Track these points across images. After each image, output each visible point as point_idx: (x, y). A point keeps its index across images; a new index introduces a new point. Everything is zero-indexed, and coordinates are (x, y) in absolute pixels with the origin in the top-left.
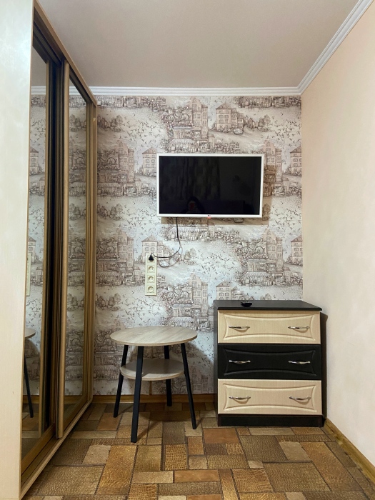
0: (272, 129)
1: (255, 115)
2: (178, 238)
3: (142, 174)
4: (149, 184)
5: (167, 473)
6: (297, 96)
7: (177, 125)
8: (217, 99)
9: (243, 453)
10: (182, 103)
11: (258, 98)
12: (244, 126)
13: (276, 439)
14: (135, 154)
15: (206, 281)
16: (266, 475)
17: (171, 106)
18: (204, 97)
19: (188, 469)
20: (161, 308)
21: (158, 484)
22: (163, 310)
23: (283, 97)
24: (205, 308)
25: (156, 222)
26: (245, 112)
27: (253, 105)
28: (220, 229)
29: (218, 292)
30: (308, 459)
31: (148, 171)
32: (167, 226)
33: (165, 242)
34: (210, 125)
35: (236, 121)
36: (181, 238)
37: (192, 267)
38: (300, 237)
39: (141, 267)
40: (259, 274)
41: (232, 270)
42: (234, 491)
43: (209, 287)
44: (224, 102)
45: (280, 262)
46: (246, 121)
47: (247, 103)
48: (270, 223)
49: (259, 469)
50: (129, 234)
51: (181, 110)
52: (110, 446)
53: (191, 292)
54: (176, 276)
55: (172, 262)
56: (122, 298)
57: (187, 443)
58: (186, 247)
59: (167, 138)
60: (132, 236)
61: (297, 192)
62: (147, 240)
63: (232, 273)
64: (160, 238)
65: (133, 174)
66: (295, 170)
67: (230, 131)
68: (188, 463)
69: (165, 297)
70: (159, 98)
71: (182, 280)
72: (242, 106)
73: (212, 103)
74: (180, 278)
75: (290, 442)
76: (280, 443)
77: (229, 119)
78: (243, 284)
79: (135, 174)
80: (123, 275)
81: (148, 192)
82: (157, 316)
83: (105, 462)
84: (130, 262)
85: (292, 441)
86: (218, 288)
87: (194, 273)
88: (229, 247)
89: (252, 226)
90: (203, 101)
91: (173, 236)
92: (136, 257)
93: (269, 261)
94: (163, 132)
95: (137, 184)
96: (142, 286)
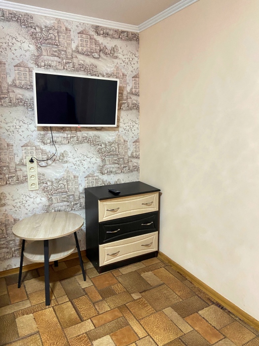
0: (120, 57)
1: (108, 43)
2: (53, 142)
3: (15, 86)
4: (23, 95)
5: (86, 322)
6: (137, 33)
7: (44, 43)
8: (78, 24)
9: (125, 290)
10: (49, 23)
11: (110, 30)
12: (100, 51)
13: (138, 273)
14: (7, 66)
15: (77, 175)
16: (146, 302)
17: (38, 24)
18: (67, 20)
19: (99, 314)
20: (43, 199)
21: (86, 333)
22: (44, 200)
23: (127, 32)
24: (77, 194)
25: (32, 130)
26: (100, 39)
27: (106, 35)
28: (86, 135)
29: (86, 181)
30: (162, 282)
31: (20, 83)
32: (42, 133)
33: (42, 147)
34: (74, 46)
35: (94, 46)
36: (55, 142)
37: (66, 165)
38: (138, 139)
39: (24, 168)
40: (113, 166)
41: (95, 165)
42: (135, 320)
43: (79, 179)
44: (84, 28)
45: (126, 157)
46: (102, 48)
47: (102, 32)
48: (120, 129)
49: (140, 298)
50: (8, 141)
51: (48, 29)
52: (31, 315)
53: (66, 183)
54: (54, 173)
55: (50, 162)
56: (8, 195)
57: (86, 294)
58: (61, 149)
59: (36, 54)
60: (11, 143)
61: (136, 107)
62: (26, 145)
63: (95, 167)
64: (38, 143)
65: (6, 86)
66: (136, 91)
67: (89, 54)
68: (96, 309)
69: (45, 190)
70: (27, 14)
71: (58, 176)
72: (98, 34)
73: (74, 27)
74: (56, 174)
75: (146, 273)
76: (141, 275)
77: (89, 44)
78: (103, 174)
79: (9, 85)
80: (7, 176)
81: (23, 103)
82: (40, 205)
83: (37, 330)
84: (12, 165)
85: (147, 272)
86: (86, 178)
87: (68, 169)
88: (93, 148)
89: (108, 132)
90: (67, 24)
91: (49, 141)
92: (17, 160)
93: (120, 156)
94: (33, 48)
95: (11, 95)
96: (25, 184)
